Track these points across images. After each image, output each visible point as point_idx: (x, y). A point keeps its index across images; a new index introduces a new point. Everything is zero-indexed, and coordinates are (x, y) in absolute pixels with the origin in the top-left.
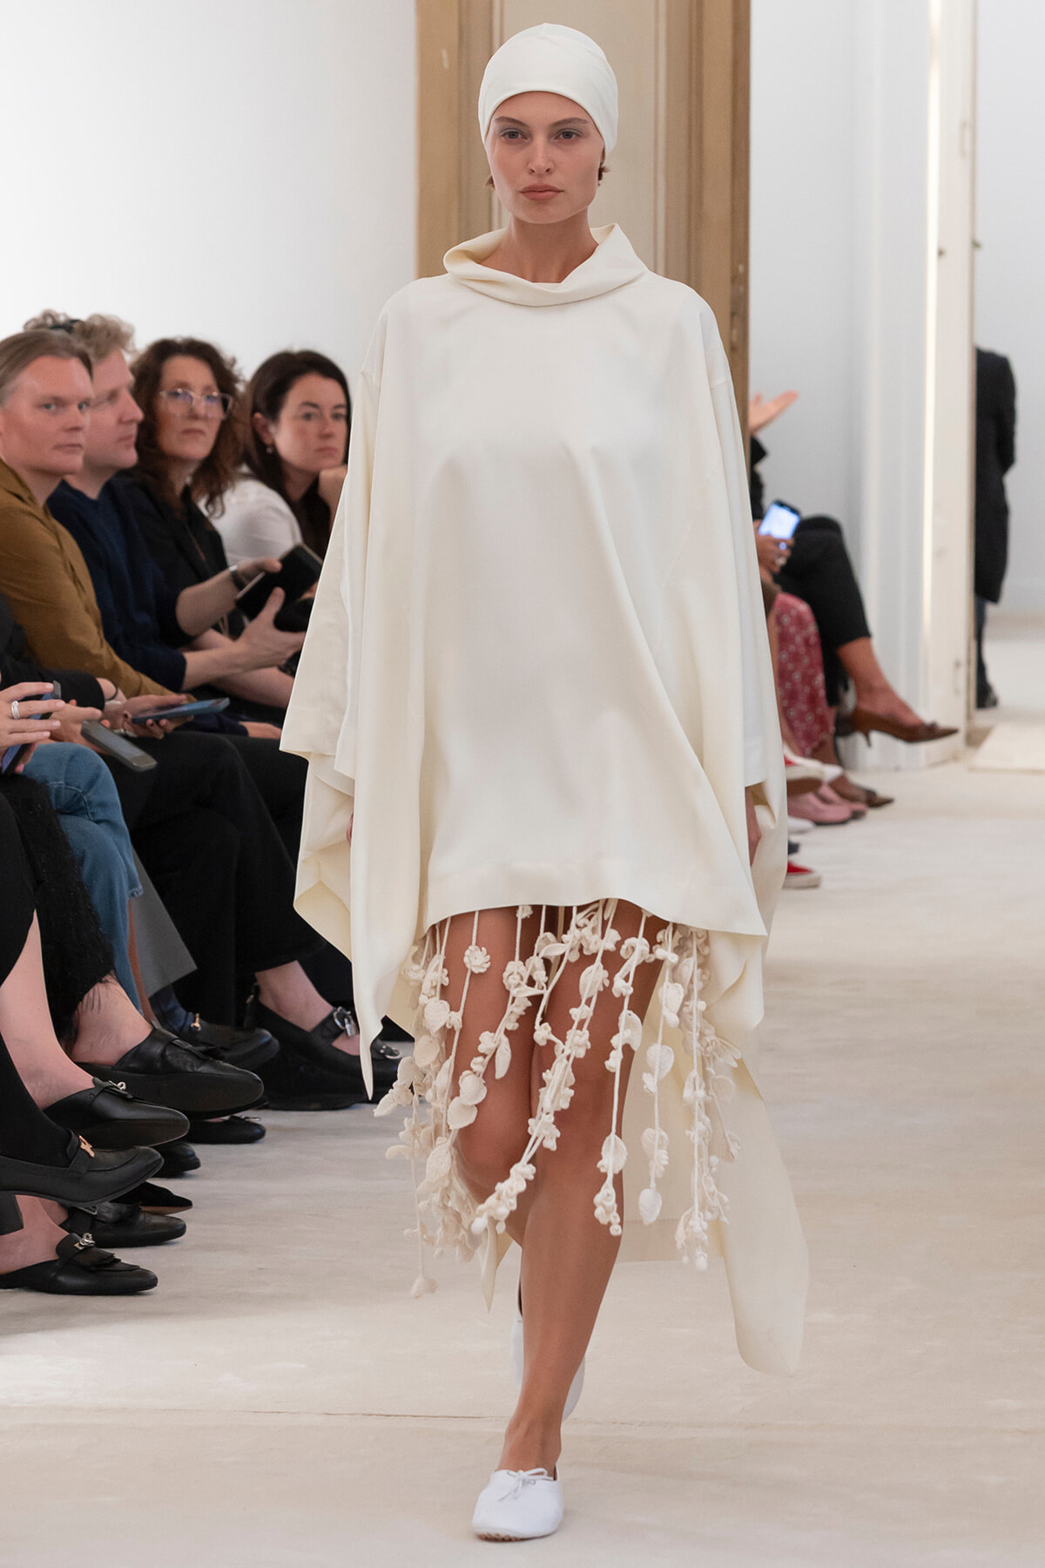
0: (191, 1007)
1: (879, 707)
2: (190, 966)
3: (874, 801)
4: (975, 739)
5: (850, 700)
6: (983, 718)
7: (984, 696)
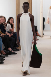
0: (5, 50)
1: (38, 35)
3: (38, 40)
4: (43, 36)
6: (43, 35)
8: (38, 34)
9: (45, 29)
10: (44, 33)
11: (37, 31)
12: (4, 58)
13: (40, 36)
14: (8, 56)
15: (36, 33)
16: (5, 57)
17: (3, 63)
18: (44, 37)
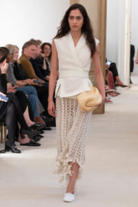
2: (44, 110)
3: (118, 94)
4: (130, 87)
5: (116, 83)
7: (131, 82)
8: (119, 81)
9: (134, 70)
10: (132, 81)
11: (117, 75)
12: (42, 133)
13: (123, 86)
14: (50, 129)
15: (115, 80)
16: (45, 131)
17: (39, 145)
18: (133, 88)
